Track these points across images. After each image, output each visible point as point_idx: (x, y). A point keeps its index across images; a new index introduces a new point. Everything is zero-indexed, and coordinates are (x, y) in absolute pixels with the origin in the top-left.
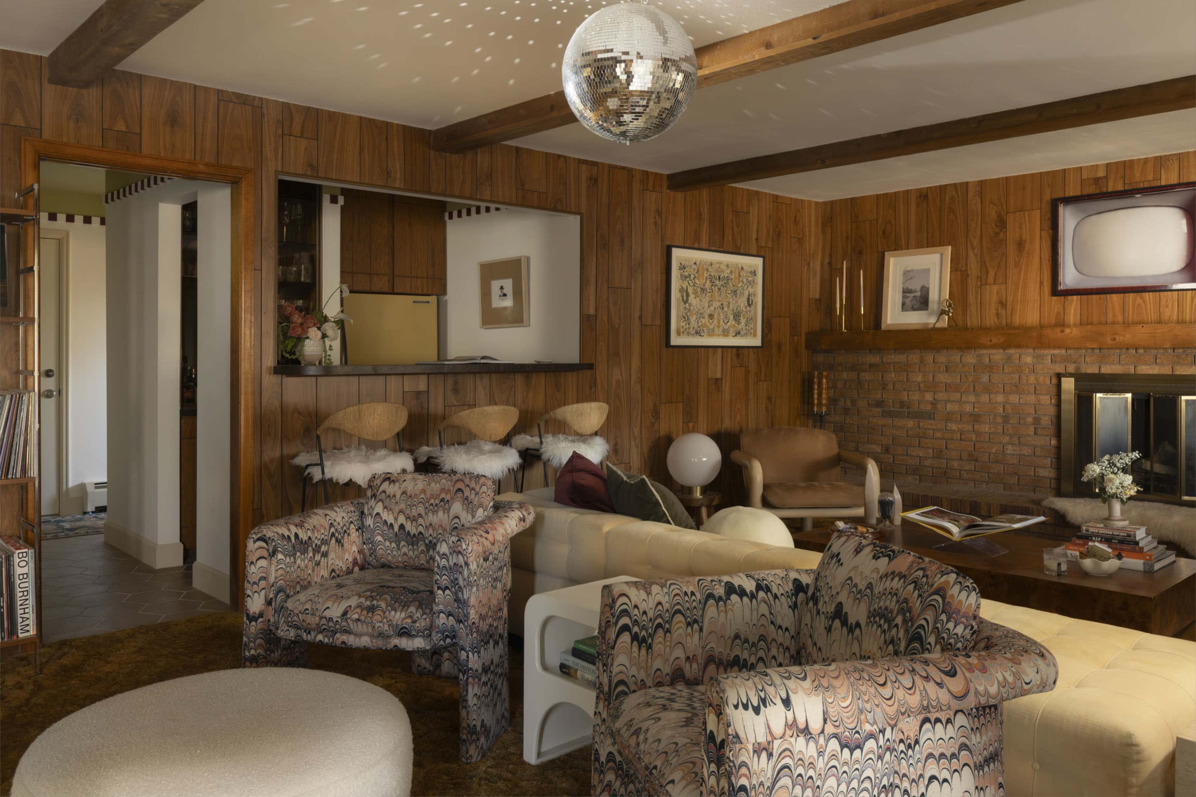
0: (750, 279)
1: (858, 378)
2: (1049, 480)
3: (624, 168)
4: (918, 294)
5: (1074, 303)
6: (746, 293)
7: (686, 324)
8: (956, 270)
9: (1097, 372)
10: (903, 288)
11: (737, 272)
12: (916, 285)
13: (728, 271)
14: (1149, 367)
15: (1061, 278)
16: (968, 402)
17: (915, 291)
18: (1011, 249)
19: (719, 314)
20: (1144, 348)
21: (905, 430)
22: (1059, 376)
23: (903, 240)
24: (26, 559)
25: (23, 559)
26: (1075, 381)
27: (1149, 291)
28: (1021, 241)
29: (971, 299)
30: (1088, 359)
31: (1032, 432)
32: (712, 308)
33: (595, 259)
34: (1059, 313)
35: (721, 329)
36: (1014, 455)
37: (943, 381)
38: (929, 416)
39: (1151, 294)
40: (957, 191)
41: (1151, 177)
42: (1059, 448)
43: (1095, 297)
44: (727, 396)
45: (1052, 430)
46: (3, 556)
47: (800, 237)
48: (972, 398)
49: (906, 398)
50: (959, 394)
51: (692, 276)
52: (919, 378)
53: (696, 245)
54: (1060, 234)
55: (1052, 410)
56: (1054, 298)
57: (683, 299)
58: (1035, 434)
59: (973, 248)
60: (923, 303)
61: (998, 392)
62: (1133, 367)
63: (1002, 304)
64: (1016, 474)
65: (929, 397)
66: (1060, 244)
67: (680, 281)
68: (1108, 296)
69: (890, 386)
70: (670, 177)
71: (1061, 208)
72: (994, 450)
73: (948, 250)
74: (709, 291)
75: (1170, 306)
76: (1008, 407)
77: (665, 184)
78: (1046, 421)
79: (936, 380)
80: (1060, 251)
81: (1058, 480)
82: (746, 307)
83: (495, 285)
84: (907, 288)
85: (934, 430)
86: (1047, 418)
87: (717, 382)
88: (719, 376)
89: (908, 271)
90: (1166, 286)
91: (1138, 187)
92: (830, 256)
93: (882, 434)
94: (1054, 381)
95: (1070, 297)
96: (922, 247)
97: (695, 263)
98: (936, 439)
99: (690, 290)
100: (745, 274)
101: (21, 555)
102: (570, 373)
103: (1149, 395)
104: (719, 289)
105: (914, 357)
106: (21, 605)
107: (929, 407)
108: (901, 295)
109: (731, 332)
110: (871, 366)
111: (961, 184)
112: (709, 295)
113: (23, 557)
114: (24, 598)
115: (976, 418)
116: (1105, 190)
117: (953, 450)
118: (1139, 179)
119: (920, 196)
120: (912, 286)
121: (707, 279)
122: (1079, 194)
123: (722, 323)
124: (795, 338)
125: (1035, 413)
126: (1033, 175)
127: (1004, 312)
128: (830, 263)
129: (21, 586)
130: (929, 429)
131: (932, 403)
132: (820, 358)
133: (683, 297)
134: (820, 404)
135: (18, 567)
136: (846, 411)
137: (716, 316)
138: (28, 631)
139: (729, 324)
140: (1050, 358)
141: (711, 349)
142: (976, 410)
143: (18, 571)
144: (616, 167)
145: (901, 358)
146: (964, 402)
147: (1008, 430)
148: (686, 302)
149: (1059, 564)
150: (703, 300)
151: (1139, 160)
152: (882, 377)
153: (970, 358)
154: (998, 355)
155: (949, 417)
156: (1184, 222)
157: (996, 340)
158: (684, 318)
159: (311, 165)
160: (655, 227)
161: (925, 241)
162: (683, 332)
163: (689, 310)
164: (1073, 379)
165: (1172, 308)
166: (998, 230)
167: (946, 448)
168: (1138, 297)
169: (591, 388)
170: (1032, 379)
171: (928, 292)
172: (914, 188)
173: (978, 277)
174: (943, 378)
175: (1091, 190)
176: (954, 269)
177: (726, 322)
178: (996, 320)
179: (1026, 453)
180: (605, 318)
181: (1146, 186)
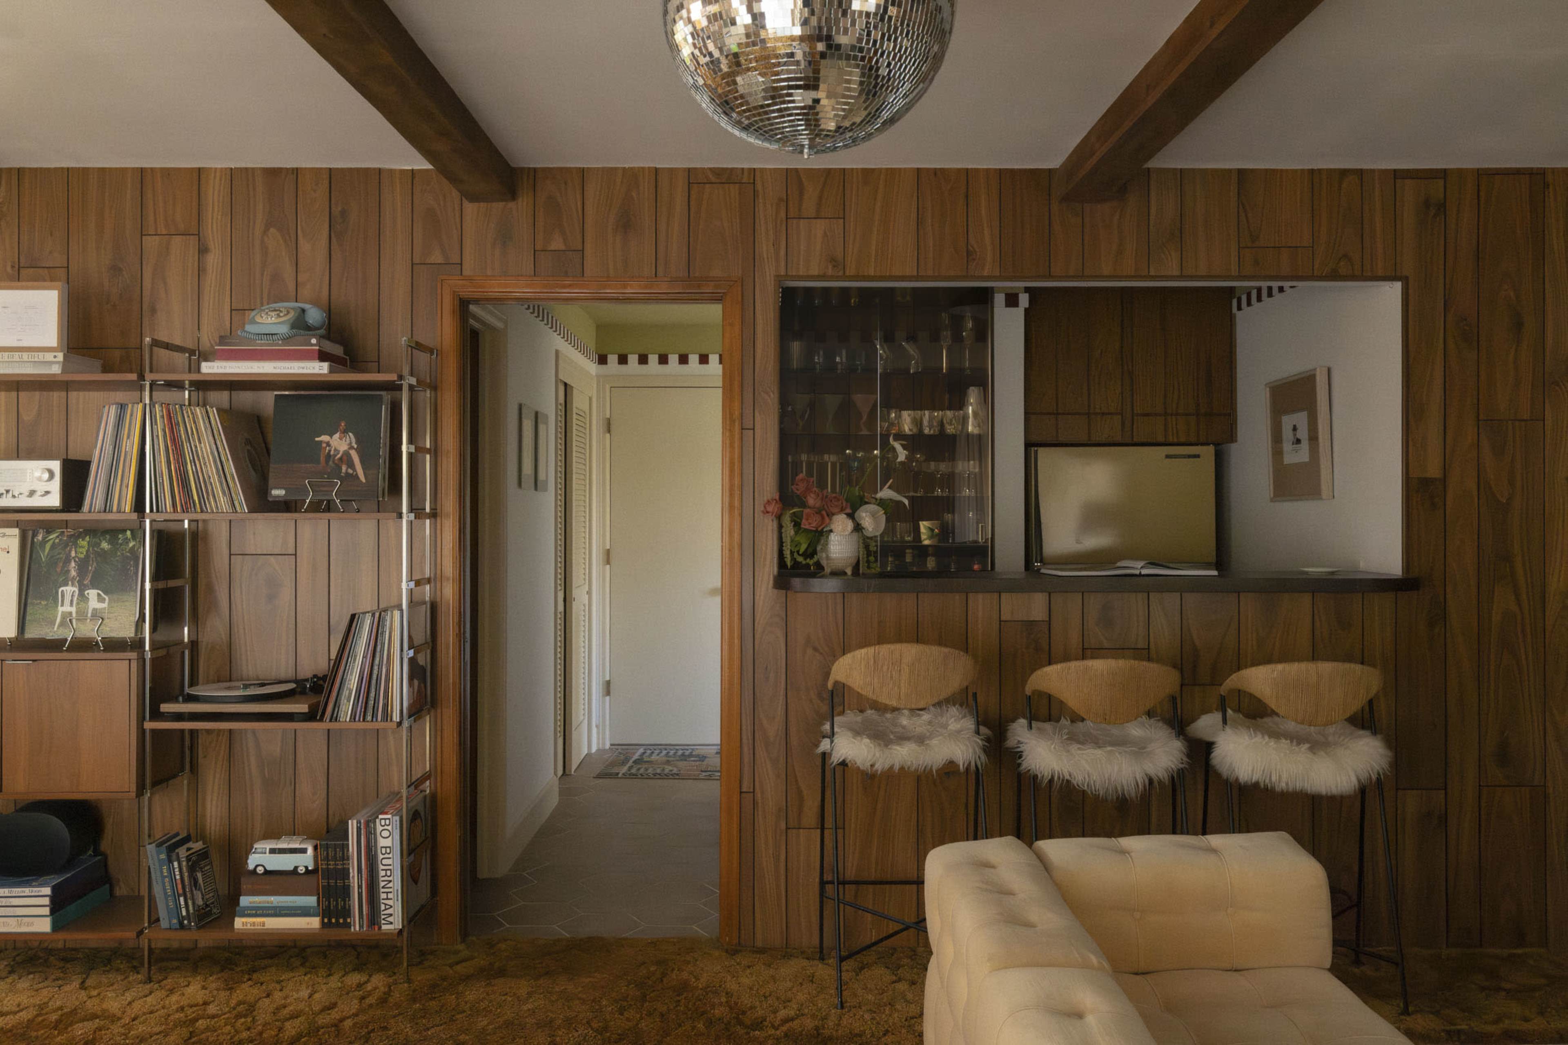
24: (389, 828)
25: (386, 827)
46: (362, 821)
83: (1287, 421)
101: (383, 822)
102: (1376, 596)
106: (383, 887)
113: (385, 824)
114: (386, 878)
129: (384, 862)
135: (381, 839)
138: (391, 923)
143: (382, 842)
159: (833, 261)
180: (1470, 484)
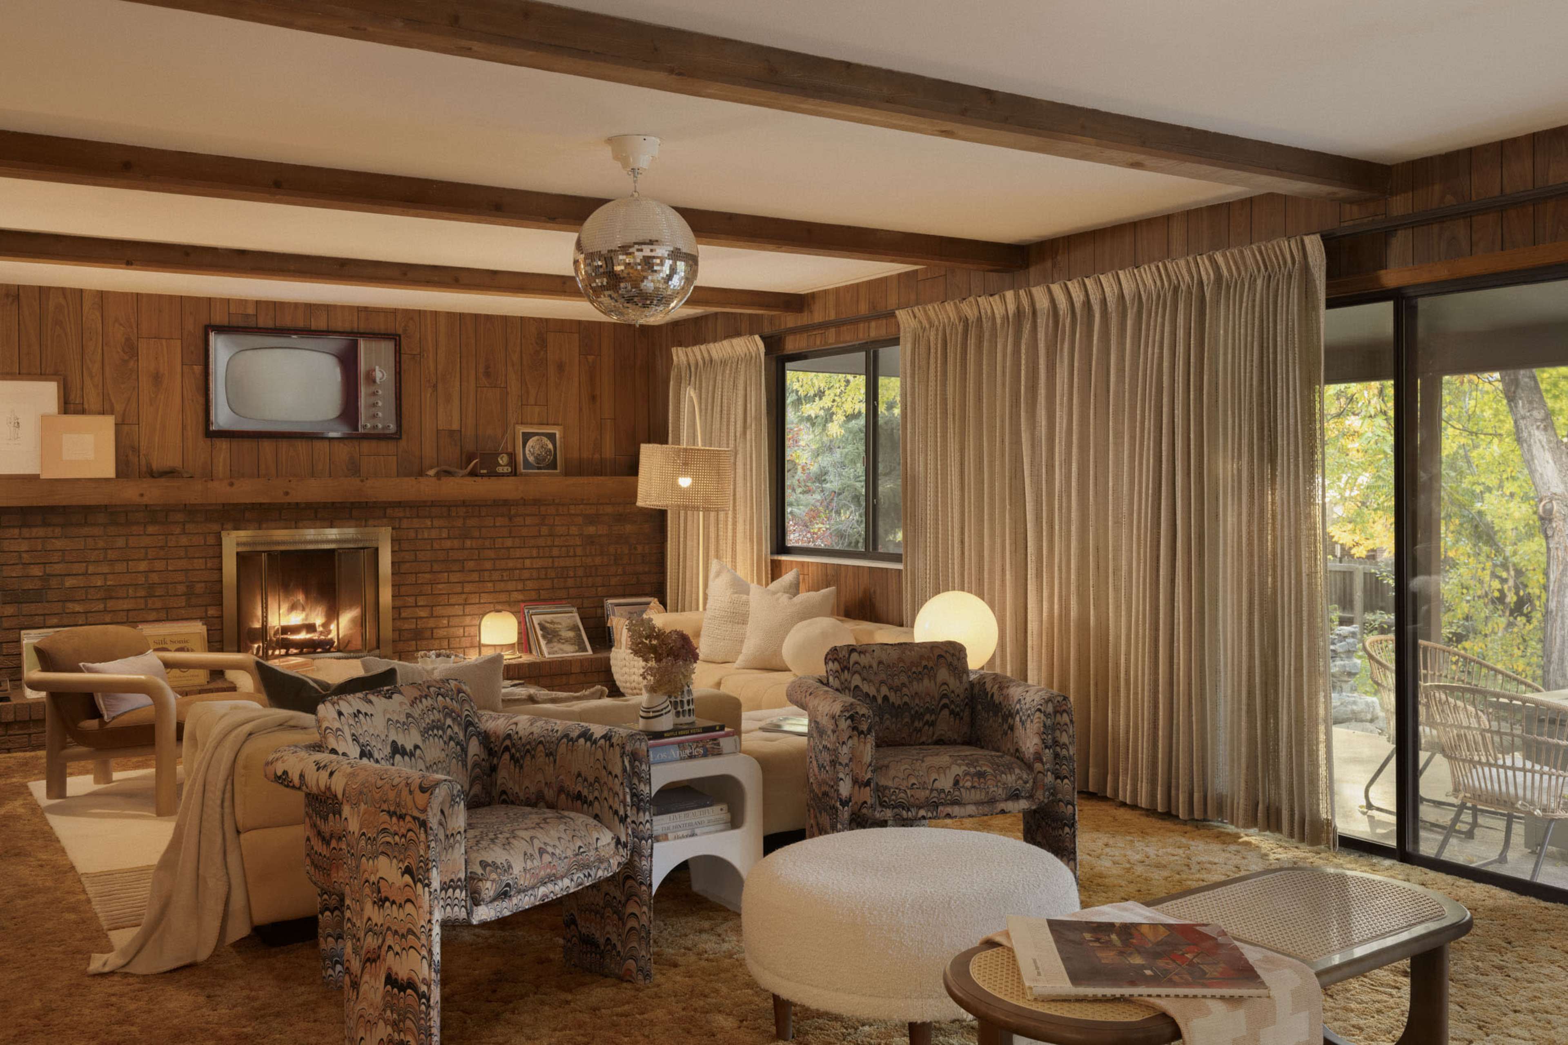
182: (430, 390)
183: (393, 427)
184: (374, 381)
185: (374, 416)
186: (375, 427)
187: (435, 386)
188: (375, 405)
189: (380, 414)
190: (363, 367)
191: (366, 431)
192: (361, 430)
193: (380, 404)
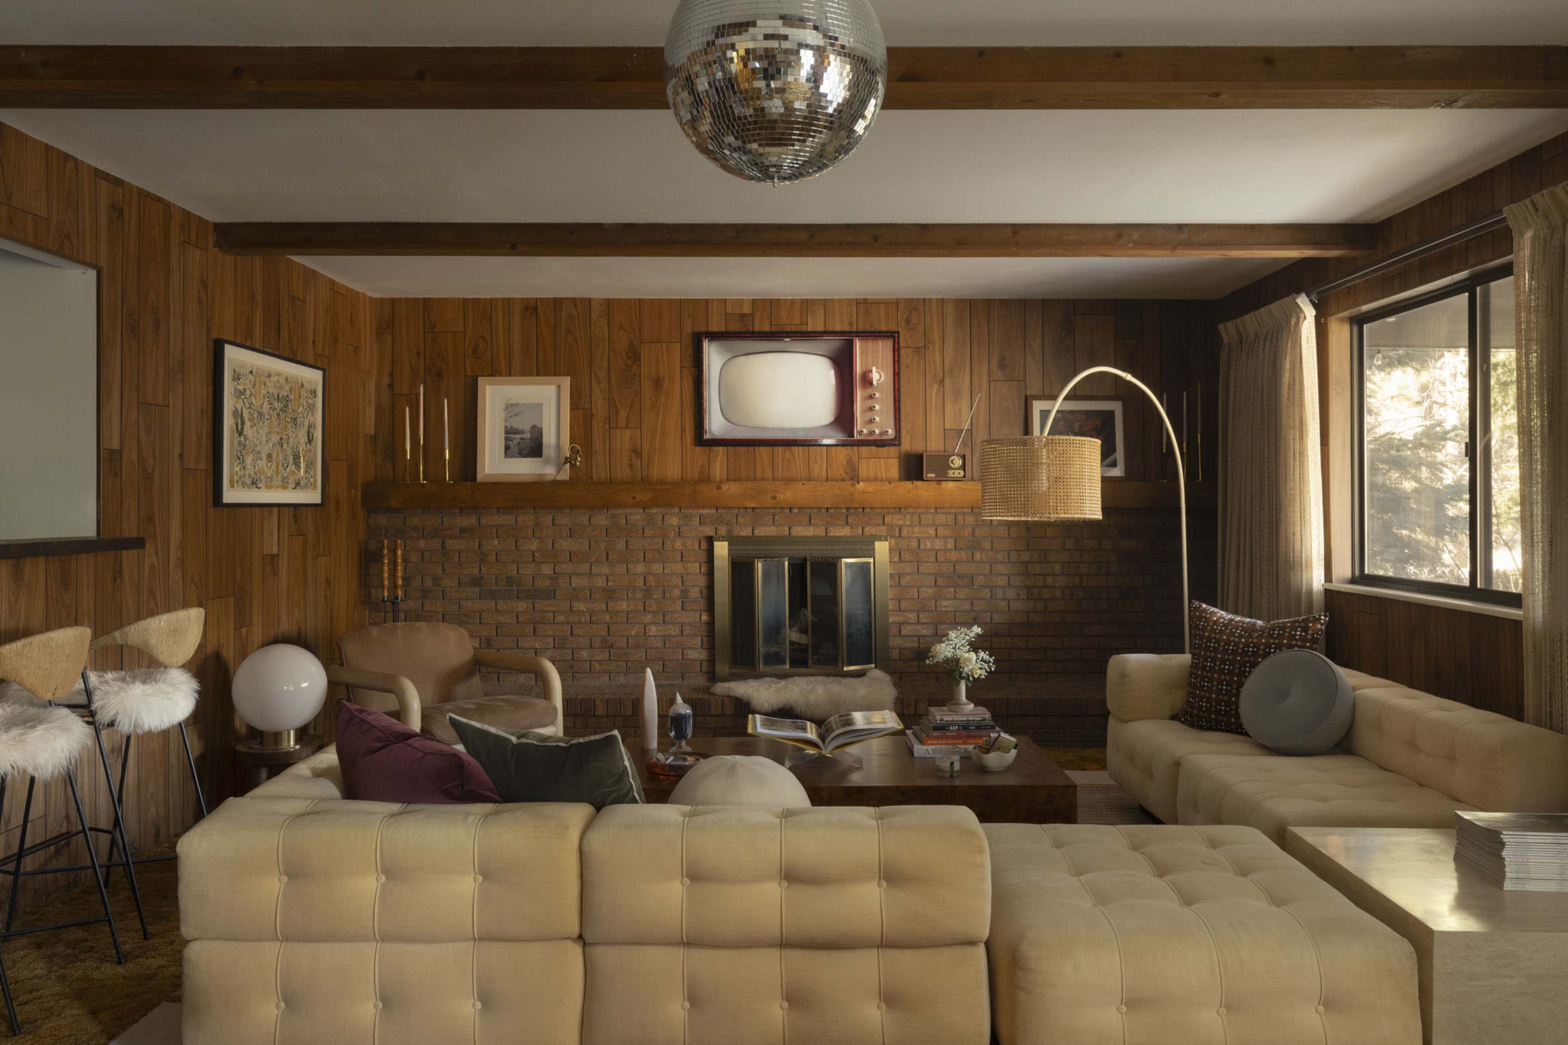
0: (310, 401)
1: (443, 548)
2: (699, 662)
3: (158, 199)
4: (527, 436)
5: (720, 455)
6: (307, 423)
7: (240, 470)
8: (577, 408)
9: (750, 534)
10: (506, 427)
11: (297, 388)
12: (524, 424)
13: (287, 388)
14: (803, 528)
15: (706, 426)
16: (600, 575)
17: (523, 432)
18: (647, 386)
19: (278, 454)
20: (798, 508)
21: (514, 614)
22: (710, 541)
23: (503, 362)
26: (729, 545)
27: (798, 445)
28: (658, 378)
29: (597, 444)
30: (740, 519)
31: (679, 608)
32: (271, 445)
33: (119, 351)
34: (703, 465)
35: (280, 478)
36: (658, 636)
37: (566, 548)
38: (551, 594)
39: (800, 448)
40: (576, 307)
41: (797, 321)
42: (711, 624)
43: (742, 449)
44: (284, 583)
45: (702, 604)
47: (356, 345)
48: (605, 570)
49: (515, 572)
50: (589, 566)
51: (248, 392)
52: (534, 546)
53: (248, 344)
54: (706, 374)
55: (702, 581)
56: (698, 449)
57: (237, 428)
58: (682, 609)
59: (599, 383)
60: (534, 449)
61: (638, 561)
62: (787, 529)
63: (637, 453)
64: (662, 659)
65: (547, 570)
66: (705, 386)
67: (234, 399)
68: (756, 448)
69: (492, 558)
70: (220, 228)
71: (706, 344)
72: (633, 633)
73: (566, 382)
74: (267, 417)
75: (819, 461)
76: (650, 579)
77: (212, 238)
78: (695, 593)
79: (557, 546)
80: (706, 394)
81: (711, 660)
82: (306, 444)
84: (512, 427)
85: (554, 612)
86: (696, 589)
87: (274, 558)
88: (275, 550)
89: (512, 405)
90: (817, 440)
91: (785, 330)
92: (391, 375)
93: (480, 623)
94: (704, 545)
95: (715, 448)
96: (530, 374)
97: (251, 372)
98: (557, 624)
99: (246, 416)
100: (305, 394)
102: (84, 556)
103: (806, 559)
104: (278, 415)
105: (526, 519)
107: (547, 583)
108: (503, 436)
109: (290, 481)
110: (463, 530)
111: (583, 300)
112: (267, 423)
115: (610, 594)
116: (751, 329)
117: (580, 636)
118: (787, 321)
119: (527, 309)
120: (516, 424)
121: (264, 397)
122: (723, 330)
123: (281, 468)
124: (353, 490)
125: (683, 584)
126: (671, 301)
127: (639, 463)
128: (391, 386)
130: (548, 612)
131: (551, 578)
132: (382, 520)
133: (237, 424)
134: (394, 586)
136: (425, 594)
137: (274, 456)
139: (288, 470)
140: (698, 519)
141: (266, 509)
142: (610, 584)
144: (148, 195)
145: (507, 519)
146: (595, 575)
147: (650, 607)
148: (240, 433)
149: (952, 764)
150: (261, 431)
151: (786, 300)
152: (479, 545)
153: (602, 520)
154: (637, 516)
155: (574, 595)
156: (832, 373)
157: (641, 498)
158: (239, 458)
160: (200, 307)
161: (534, 367)
162: (237, 482)
163: (245, 446)
164: (726, 543)
165: (821, 464)
166: (630, 363)
167: (572, 634)
168: (787, 452)
169: (115, 580)
170: (678, 544)
171: (541, 434)
172: (519, 296)
173: (606, 418)
174: (565, 544)
175: (735, 327)
176: (575, 407)
177: (285, 466)
178: (629, 472)
179: (673, 633)
180: (135, 456)
181: (793, 330)
182: (936, 386)
183: (891, 432)
184: (871, 384)
185: (871, 421)
186: (872, 433)
187: (942, 382)
188: (871, 409)
189: (877, 419)
190: (858, 369)
191: (862, 438)
192: (857, 437)
193: (877, 407)
